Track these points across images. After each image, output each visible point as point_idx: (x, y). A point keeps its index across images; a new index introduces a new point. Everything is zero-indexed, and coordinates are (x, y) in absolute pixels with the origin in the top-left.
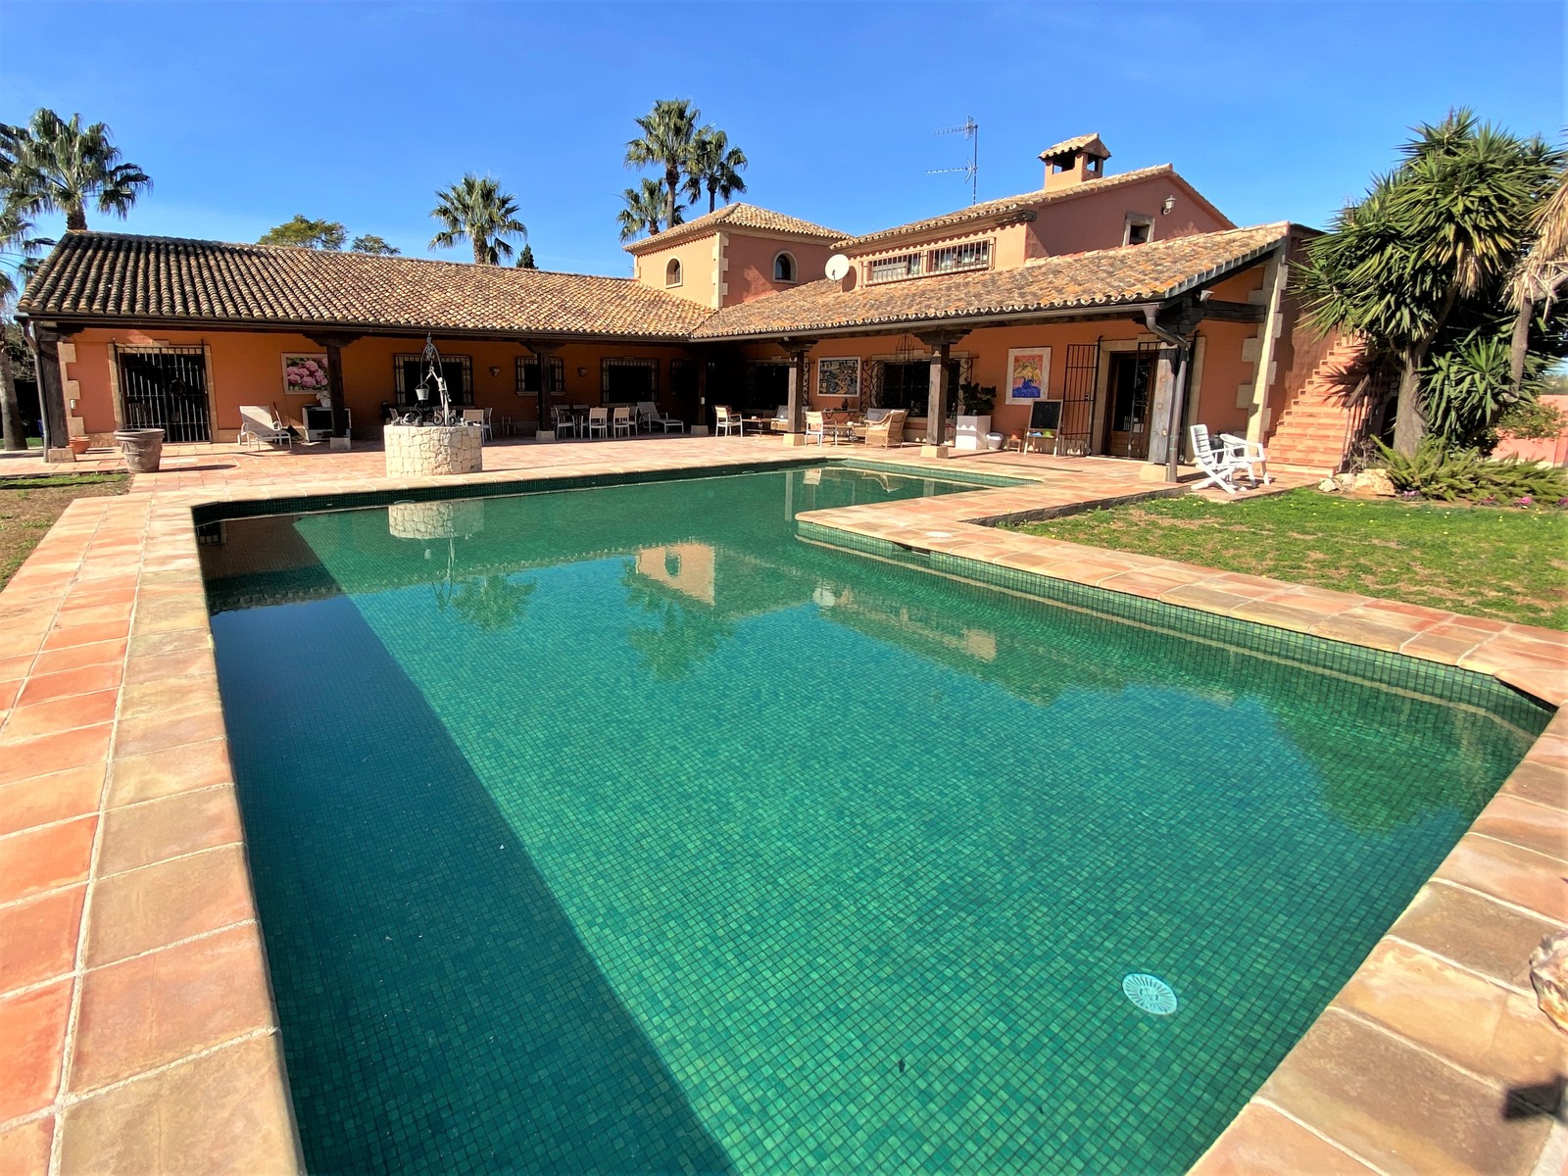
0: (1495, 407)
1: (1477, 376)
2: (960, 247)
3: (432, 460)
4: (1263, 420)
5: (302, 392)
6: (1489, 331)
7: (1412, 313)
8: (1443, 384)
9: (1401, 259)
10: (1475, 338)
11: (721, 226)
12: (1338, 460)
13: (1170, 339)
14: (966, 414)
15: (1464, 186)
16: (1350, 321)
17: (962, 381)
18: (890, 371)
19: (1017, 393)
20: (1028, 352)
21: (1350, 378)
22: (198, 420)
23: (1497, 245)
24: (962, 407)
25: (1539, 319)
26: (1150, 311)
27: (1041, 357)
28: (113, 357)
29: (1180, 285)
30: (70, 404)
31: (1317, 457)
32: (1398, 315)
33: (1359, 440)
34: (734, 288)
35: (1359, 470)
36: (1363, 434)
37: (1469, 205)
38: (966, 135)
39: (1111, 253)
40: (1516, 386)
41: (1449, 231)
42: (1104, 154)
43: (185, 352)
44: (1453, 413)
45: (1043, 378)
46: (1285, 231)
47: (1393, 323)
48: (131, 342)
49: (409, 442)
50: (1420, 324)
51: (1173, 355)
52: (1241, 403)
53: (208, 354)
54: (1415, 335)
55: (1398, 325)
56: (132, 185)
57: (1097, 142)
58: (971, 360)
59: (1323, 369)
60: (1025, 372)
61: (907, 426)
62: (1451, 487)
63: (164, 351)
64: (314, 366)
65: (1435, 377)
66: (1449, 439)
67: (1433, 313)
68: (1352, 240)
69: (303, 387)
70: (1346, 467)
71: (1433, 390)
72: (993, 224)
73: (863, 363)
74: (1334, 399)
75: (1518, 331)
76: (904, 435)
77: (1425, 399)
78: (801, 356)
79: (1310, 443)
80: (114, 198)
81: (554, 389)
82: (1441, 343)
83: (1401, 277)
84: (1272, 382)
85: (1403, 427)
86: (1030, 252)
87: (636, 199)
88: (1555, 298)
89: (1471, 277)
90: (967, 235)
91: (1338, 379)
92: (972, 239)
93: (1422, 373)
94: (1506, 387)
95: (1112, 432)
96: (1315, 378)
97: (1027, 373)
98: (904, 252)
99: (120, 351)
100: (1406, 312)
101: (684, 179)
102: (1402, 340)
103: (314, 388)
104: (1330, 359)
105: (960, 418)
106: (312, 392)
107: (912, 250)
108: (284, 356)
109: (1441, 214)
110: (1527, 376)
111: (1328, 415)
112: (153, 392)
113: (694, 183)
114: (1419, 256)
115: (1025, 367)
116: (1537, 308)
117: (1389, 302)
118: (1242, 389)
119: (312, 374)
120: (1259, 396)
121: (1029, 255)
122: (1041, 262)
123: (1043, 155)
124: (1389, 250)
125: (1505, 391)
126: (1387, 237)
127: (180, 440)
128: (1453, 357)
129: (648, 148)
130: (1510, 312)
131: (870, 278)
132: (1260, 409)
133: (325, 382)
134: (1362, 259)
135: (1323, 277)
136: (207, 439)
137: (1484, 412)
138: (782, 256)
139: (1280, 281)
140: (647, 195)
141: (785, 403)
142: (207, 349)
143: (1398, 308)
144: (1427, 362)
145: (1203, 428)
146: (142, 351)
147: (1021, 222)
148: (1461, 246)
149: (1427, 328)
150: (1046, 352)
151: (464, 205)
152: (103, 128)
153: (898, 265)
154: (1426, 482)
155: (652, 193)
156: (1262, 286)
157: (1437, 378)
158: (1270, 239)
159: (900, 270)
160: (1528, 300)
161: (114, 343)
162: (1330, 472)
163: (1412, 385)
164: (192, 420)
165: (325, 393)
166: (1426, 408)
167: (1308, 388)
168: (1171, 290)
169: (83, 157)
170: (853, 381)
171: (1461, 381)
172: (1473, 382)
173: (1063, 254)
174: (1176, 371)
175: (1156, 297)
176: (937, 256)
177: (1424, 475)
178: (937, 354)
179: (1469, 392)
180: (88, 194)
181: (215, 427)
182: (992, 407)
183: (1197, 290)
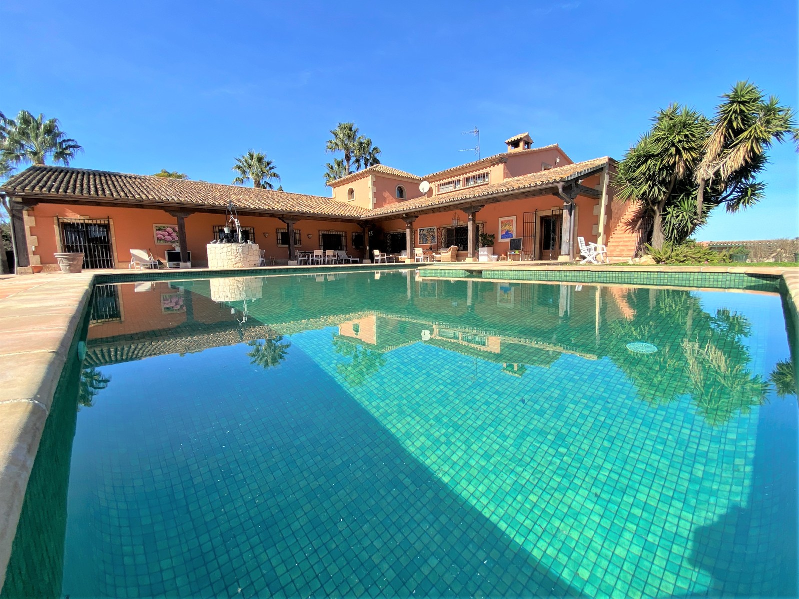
0: (692, 226)
1: (684, 213)
2: (476, 176)
3: (233, 260)
4: (603, 239)
5: (165, 244)
6: (688, 194)
7: (658, 188)
8: (671, 219)
9: (654, 165)
10: (683, 198)
11: (372, 171)
12: (633, 253)
13: (568, 199)
14: (483, 247)
15: (678, 130)
16: (634, 196)
17: (480, 233)
18: (449, 232)
19: (503, 237)
20: (507, 219)
21: (634, 223)
22: (107, 257)
23: (691, 155)
24: (480, 244)
25: (707, 188)
26: (560, 186)
27: (512, 220)
28: (57, 224)
29: (571, 176)
30: (31, 248)
31: (625, 253)
32: (653, 190)
33: (640, 245)
34: (379, 201)
35: (641, 256)
36: (641, 242)
37: (681, 139)
38: (475, 135)
39: (539, 174)
40: (699, 216)
41: (673, 150)
42: (531, 142)
43: (99, 222)
44: (675, 231)
45: (513, 229)
46: (607, 160)
47: (652, 193)
48: (67, 216)
49: (220, 251)
50: (662, 193)
51: (569, 208)
52: (594, 233)
53: (111, 223)
54: (660, 198)
55: (653, 195)
56: (72, 149)
57: (527, 136)
58: (483, 224)
59: (623, 221)
60: (506, 228)
61: (458, 255)
62: (676, 260)
63: (86, 221)
64: (171, 231)
65: (668, 216)
66: (674, 242)
67: (667, 188)
68: (635, 159)
69: (165, 241)
70: (636, 256)
71: (667, 222)
72: (490, 164)
73: (438, 229)
74: (628, 231)
75: (699, 193)
76: (457, 257)
77: (664, 226)
78: (411, 223)
79: (621, 248)
80: (60, 155)
81: (296, 244)
82: (669, 202)
83: (654, 173)
84: (605, 223)
85: (656, 239)
86: (506, 176)
87: (332, 168)
88: (714, 178)
89: (681, 170)
90: (479, 170)
91: (628, 224)
92: (481, 172)
93: (663, 215)
94: (695, 217)
95: (543, 250)
96: (620, 224)
97: (507, 228)
98: (453, 179)
99: (61, 221)
100: (656, 188)
101: (353, 159)
102: (655, 201)
103: (171, 242)
104: (625, 217)
105: (480, 249)
106: (170, 244)
107: (456, 178)
108: (154, 225)
109: (669, 143)
110: (703, 212)
111: (626, 237)
112: (80, 243)
113: (358, 161)
114: (661, 163)
115: (506, 225)
116: (706, 182)
117: (650, 184)
118: (594, 226)
119: (170, 234)
120: (601, 229)
121: (505, 177)
122: (510, 179)
123: (507, 142)
124: (649, 162)
125: (695, 219)
126: (648, 156)
127: (96, 267)
128: (674, 207)
129: (336, 144)
130: (696, 185)
131: (439, 191)
132: (602, 234)
133: (177, 239)
134: (639, 166)
135: (623, 177)
136: (112, 267)
137: (688, 227)
138: (399, 187)
139: (606, 181)
140: (336, 166)
141: (405, 249)
142: (111, 221)
143: (653, 187)
144: (664, 210)
145: (582, 238)
146: (74, 221)
147: (501, 162)
148: (677, 157)
149: (664, 195)
150: (514, 218)
151: (249, 165)
152: (55, 121)
153: (450, 185)
154: (667, 259)
155: (339, 165)
156: (599, 183)
157: (669, 216)
158: (602, 163)
159: (451, 188)
160: (703, 180)
161: (57, 216)
162: (630, 258)
163: (659, 220)
164: (103, 257)
165: (177, 244)
166: (664, 230)
167: (618, 228)
168: (568, 177)
169: (45, 134)
170: (434, 237)
171: (677, 217)
172: (683, 216)
173: (519, 176)
174: (570, 214)
175: (562, 180)
176: (467, 180)
177: (666, 256)
178: (470, 217)
179: (681, 221)
180: (47, 154)
181: (116, 261)
182: (493, 243)
183: (576, 179)
